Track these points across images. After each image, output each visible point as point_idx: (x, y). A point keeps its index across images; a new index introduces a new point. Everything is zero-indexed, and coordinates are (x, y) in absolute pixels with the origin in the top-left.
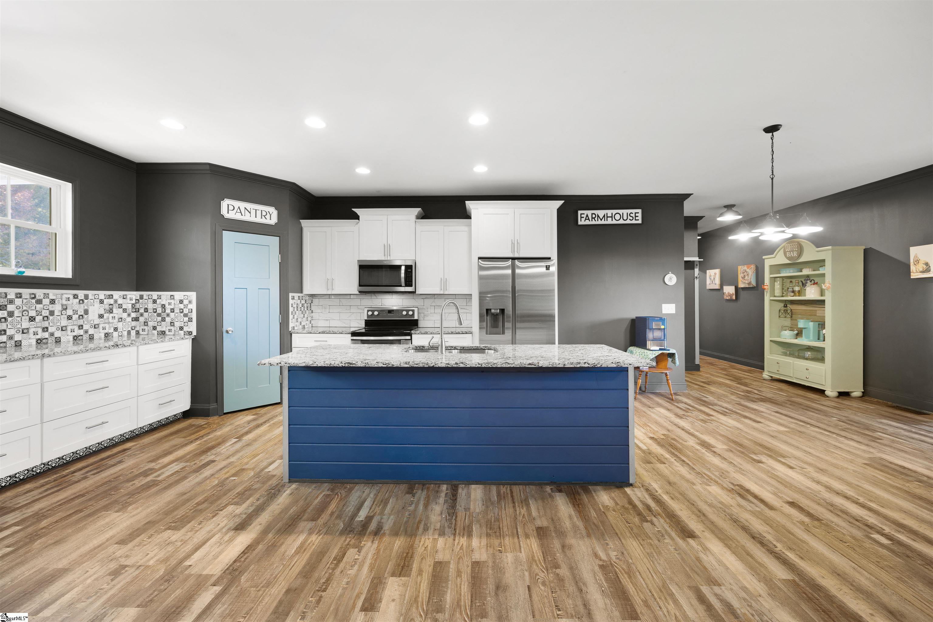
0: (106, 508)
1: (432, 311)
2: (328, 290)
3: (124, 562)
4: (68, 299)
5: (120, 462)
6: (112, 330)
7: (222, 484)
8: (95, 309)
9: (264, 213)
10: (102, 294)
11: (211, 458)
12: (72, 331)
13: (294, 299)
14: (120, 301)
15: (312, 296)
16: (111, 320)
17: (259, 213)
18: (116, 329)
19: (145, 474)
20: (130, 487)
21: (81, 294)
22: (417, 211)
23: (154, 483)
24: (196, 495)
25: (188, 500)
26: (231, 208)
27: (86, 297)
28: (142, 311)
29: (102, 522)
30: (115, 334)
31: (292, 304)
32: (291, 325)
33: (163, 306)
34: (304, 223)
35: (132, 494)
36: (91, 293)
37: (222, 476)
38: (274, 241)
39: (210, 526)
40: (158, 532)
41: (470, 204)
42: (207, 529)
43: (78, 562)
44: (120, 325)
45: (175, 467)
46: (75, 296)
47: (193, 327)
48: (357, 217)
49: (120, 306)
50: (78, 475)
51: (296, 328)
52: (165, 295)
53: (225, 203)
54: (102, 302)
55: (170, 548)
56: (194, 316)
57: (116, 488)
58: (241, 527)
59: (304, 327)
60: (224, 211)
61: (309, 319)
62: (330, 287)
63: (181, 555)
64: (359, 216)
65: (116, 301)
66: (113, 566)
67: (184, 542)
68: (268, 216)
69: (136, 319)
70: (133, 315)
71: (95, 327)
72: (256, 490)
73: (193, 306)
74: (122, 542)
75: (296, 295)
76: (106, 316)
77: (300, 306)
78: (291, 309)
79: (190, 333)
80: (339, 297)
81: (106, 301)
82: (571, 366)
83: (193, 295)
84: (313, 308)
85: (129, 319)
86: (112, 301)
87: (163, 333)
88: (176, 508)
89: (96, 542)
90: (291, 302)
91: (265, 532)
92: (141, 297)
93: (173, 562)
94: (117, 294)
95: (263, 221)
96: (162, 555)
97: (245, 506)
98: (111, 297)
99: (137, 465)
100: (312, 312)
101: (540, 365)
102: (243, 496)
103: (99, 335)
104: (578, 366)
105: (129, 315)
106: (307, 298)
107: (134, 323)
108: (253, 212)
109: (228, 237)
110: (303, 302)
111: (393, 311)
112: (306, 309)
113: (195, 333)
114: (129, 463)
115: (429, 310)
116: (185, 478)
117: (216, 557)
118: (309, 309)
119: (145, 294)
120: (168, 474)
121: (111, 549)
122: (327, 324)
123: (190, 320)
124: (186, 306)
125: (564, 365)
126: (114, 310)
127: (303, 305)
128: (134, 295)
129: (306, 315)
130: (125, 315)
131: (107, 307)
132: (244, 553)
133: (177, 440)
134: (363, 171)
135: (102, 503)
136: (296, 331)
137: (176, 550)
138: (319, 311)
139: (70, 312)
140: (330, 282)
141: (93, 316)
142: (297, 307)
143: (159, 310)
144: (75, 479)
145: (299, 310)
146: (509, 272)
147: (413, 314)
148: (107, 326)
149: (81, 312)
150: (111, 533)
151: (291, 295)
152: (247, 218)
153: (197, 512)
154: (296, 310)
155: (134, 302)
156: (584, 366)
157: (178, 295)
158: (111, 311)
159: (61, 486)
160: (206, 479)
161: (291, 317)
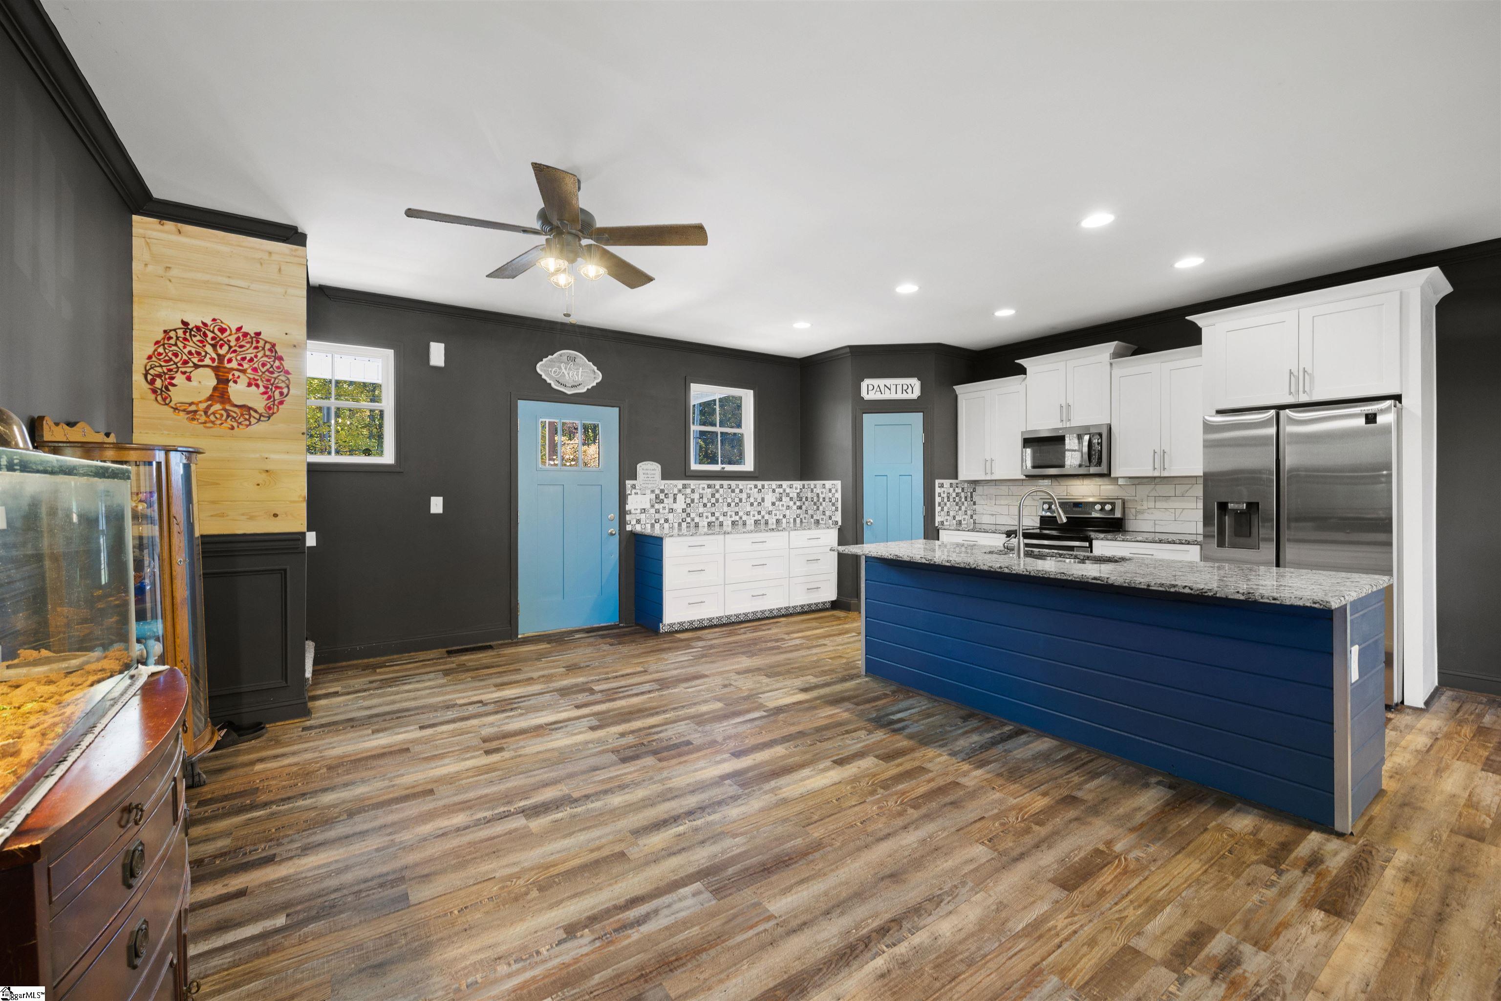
0: (743, 653)
1: (1152, 505)
2: (986, 474)
3: (733, 682)
4: (751, 489)
5: (769, 629)
6: (781, 517)
7: (818, 661)
8: (770, 498)
9: (905, 387)
10: (774, 484)
11: (825, 642)
12: (754, 516)
13: (943, 487)
14: (788, 490)
15: (975, 482)
16: (780, 507)
17: (899, 388)
18: (784, 516)
19: (777, 641)
20: (764, 645)
21: (759, 484)
22: (1111, 347)
23: (778, 648)
24: (795, 663)
25: (788, 664)
26: (871, 388)
27: (763, 486)
28: (804, 499)
29: (736, 660)
30: (784, 521)
31: (940, 494)
32: (938, 519)
33: (818, 495)
34: (958, 389)
35: (761, 650)
36: (766, 483)
37: (823, 656)
38: (916, 419)
39: (788, 682)
40: (759, 675)
41: (1198, 319)
42: (786, 683)
43: (713, 675)
44: (788, 513)
45: (798, 642)
46: (756, 486)
47: (838, 517)
48: (1022, 371)
49: (788, 495)
50: (742, 630)
51: (945, 523)
52: (819, 483)
53: (864, 384)
54: (774, 491)
55: (758, 685)
56: (839, 505)
57: (755, 644)
58: (805, 690)
59: (960, 523)
60: (864, 394)
61: (969, 513)
62: (988, 471)
63: (760, 691)
64: (1025, 369)
65: (784, 490)
66: (726, 682)
67: (767, 685)
68: (909, 390)
69: (800, 508)
70: (798, 503)
71: (770, 513)
72: (836, 672)
73: (839, 495)
74: (738, 673)
75: (947, 483)
76: (777, 503)
77: (954, 495)
78: (938, 500)
79: (836, 522)
80: (1008, 483)
81: (777, 490)
82: (1161, 589)
83: (838, 483)
84: (975, 498)
85: (795, 507)
86: (781, 490)
87: (817, 522)
88: (778, 666)
89: (727, 669)
90: (938, 490)
91: (816, 698)
92: (804, 486)
93: (754, 692)
94: (785, 484)
95: (905, 396)
96: (752, 687)
97: (819, 679)
98: (780, 486)
99: (776, 634)
100: (975, 504)
101: (1110, 582)
102: (824, 673)
103: (772, 521)
104: (1172, 590)
105: (795, 503)
106: (966, 485)
107: (799, 511)
108: (893, 388)
109: (868, 419)
110: (959, 490)
111: (1081, 503)
112: (963, 500)
113: (840, 524)
114: (774, 631)
115: (1145, 503)
116: (799, 650)
117: (776, 699)
118: (969, 499)
119: (806, 483)
120: (790, 644)
121: (731, 674)
122: (992, 520)
123: (837, 510)
124: (833, 495)
125: (1149, 586)
126: (784, 498)
127: (958, 494)
128: (798, 484)
129: (963, 508)
130: (791, 503)
131: (778, 496)
132: (794, 704)
133: (814, 624)
134: (1005, 313)
135: (744, 650)
136: (946, 527)
137: (760, 688)
138: (983, 502)
139: (752, 500)
140: (988, 463)
141: (767, 504)
142: (948, 498)
143: (815, 499)
144: (739, 632)
145: (951, 500)
146: (1273, 430)
147: (1113, 510)
148: (778, 513)
149: (759, 500)
150: (737, 667)
151: (937, 482)
152: (888, 396)
153: (788, 672)
154: (946, 500)
155: (798, 491)
156: (1182, 590)
157: (829, 484)
158: (780, 500)
159: (730, 634)
160: (811, 655)
161: (938, 509)
